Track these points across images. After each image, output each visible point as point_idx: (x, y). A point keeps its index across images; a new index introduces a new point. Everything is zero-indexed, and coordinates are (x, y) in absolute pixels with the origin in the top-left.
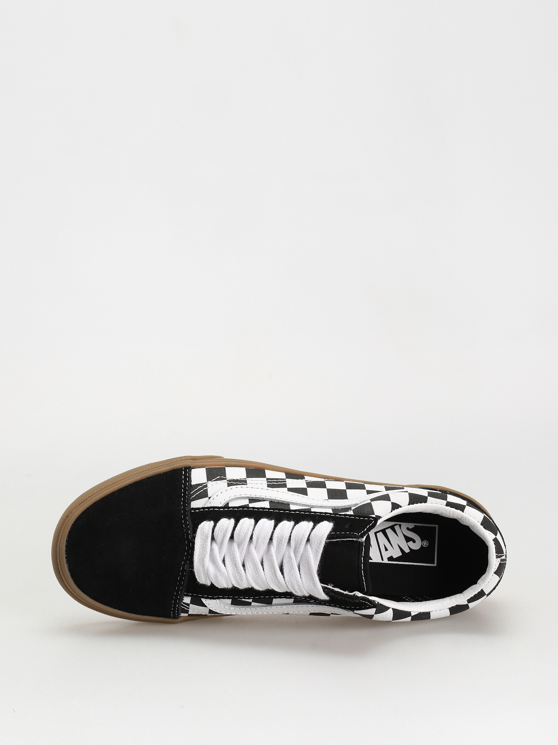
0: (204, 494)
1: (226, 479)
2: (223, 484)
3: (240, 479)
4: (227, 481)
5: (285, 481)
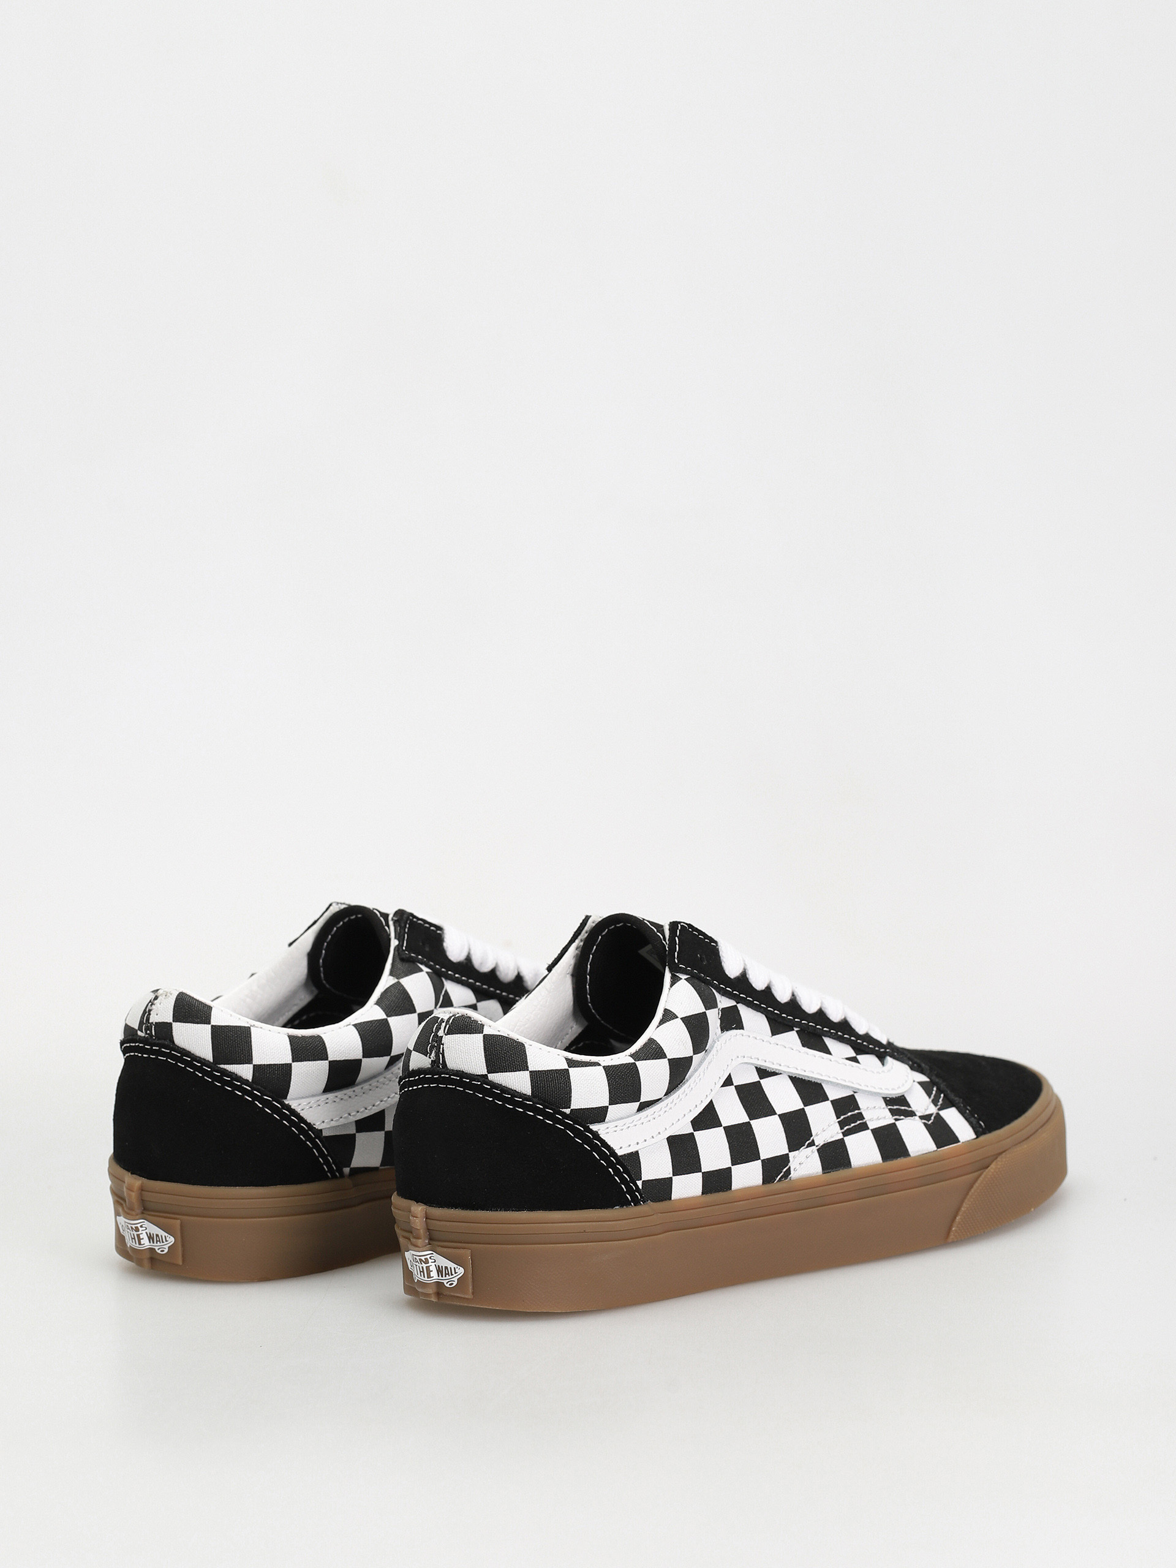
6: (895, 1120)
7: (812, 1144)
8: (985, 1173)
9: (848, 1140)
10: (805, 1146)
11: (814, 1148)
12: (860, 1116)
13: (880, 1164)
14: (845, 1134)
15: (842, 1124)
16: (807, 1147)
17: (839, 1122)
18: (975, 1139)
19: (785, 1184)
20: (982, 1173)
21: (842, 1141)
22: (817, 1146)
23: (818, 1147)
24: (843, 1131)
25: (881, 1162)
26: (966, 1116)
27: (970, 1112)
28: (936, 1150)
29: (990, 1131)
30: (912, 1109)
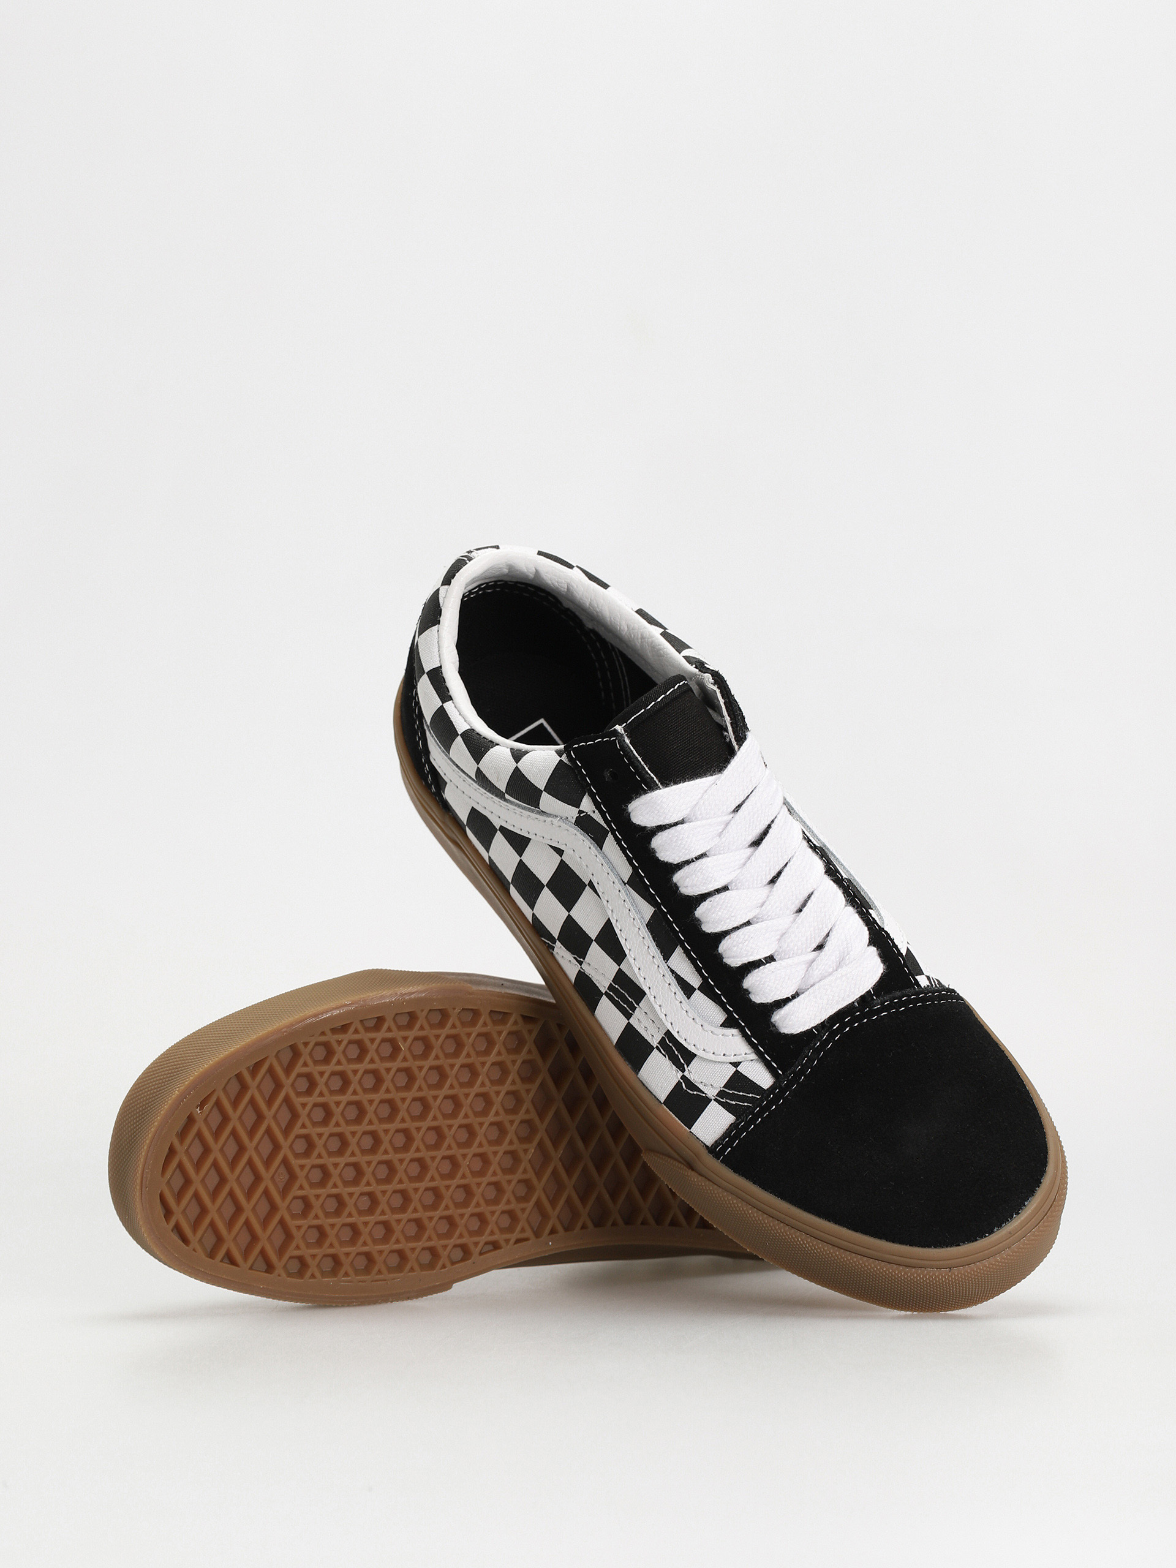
0: (738, 1081)
1: (683, 1077)
2: (695, 1072)
3: (665, 1056)
4: (683, 1071)
5: (611, 987)
6: (657, 1047)
7: (580, 963)
9: (605, 1000)
10: (574, 956)
11: (579, 967)
12: (633, 1008)
13: (613, 1044)
14: (607, 994)
16: (574, 958)
17: (611, 983)
18: (706, 1146)
21: (600, 994)
22: (581, 968)
23: (581, 970)
24: (608, 991)
26: (727, 1133)
27: (737, 1136)
28: (660, 1102)
29: (722, 1161)
30: (685, 1066)
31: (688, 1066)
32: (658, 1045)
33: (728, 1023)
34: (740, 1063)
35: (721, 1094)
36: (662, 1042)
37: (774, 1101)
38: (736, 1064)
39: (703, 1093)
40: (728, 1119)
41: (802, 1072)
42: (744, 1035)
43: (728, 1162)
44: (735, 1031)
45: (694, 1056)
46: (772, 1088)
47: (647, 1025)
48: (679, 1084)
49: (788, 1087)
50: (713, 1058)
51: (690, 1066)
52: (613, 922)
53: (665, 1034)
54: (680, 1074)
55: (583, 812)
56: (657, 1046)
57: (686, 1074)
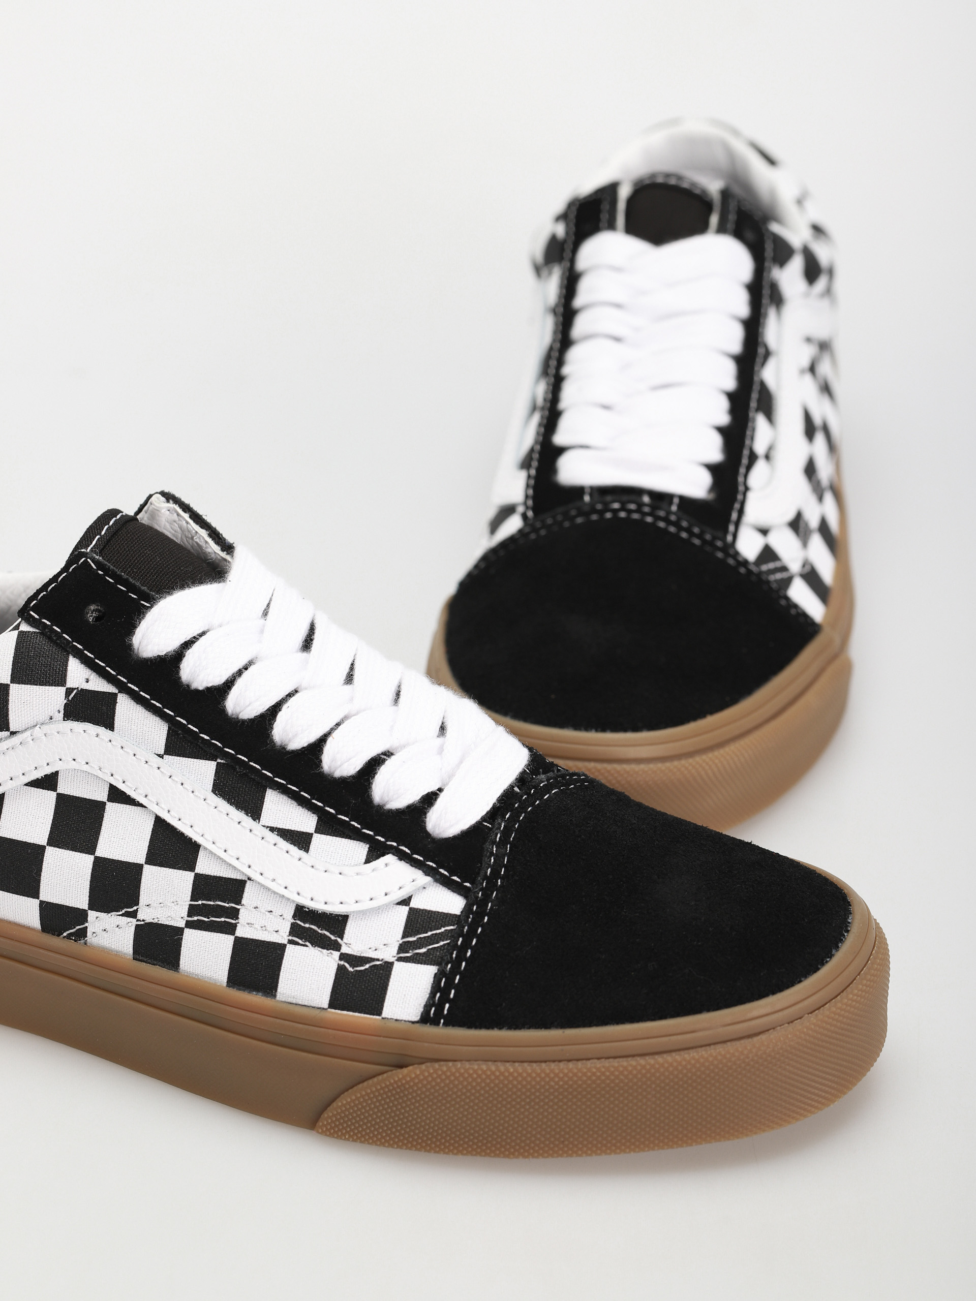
1: (343, 957)
2: (357, 941)
3: (305, 945)
6: (291, 942)
7: (133, 915)
8: (394, 1072)
9: (189, 934)
10: (121, 913)
11: (133, 921)
12: (235, 914)
13: (223, 987)
14: (189, 925)
15: (192, 910)
16: (122, 915)
17: (190, 905)
18: (413, 1022)
19: (70, 945)
20: (392, 1071)
21: (179, 931)
22: (138, 920)
23: (139, 923)
24: (190, 919)
25: (225, 984)
26: (436, 987)
27: (450, 984)
28: (324, 1009)
29: (445, 1024)
30: (339, 940)
31: (342, 939)
32: (290, 938)
33: (376, 852)
34: (410, 898)
35: (403, 948)
36: (295, 930)
37: (477, 922)
38: (405, 902)
39: (378, 960)
40: (427, 973)
41: (496, 873)
42: (402, 856)
43: (452, 1021)
44: (390, 858)
45: (344, 918)
46: (467, 910)
47: (263, 923)
48: (340, 970)
49: (487, 897)
50: (374, 904)
51: (345, 936)
52: (164, 816)
53: (294, 917)
54: (336, 954)
55: (73, 689)
56: (289, 940)
57: (344, 949)
